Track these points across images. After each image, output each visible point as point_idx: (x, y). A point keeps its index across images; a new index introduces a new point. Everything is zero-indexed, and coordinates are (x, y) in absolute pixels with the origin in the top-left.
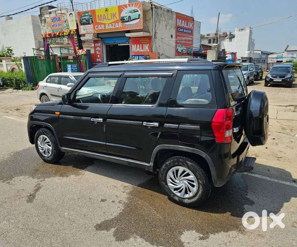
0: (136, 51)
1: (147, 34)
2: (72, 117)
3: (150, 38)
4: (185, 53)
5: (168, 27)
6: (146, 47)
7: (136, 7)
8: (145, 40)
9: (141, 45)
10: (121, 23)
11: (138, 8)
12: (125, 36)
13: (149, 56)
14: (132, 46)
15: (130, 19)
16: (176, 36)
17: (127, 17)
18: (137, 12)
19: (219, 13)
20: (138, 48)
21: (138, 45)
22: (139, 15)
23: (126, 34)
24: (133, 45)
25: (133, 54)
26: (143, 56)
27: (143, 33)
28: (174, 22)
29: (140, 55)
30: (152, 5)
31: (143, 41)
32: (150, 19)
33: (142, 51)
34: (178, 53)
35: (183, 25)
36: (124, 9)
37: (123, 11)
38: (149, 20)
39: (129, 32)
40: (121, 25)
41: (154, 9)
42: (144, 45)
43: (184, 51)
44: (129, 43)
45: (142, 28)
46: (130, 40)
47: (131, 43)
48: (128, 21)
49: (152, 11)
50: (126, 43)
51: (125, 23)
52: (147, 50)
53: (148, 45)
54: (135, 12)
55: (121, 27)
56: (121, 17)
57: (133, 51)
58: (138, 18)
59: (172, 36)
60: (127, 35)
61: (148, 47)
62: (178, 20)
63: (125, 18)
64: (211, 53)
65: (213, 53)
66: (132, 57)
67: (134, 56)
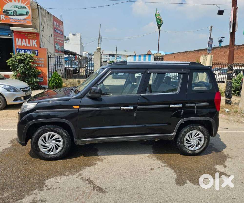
0: (21, 45)
1: (35, 31)
2: (98, 108)
3: (37, 35)
4: (60, 51)
5: (49, 27)
6: (34, 43)
7: (24, 4)
8: (32, 36)
9: (27, 40)
10: (4, 16)
11: (26, 5)
12: (10, 29)
13: (37, 51)
14: (15, 40)
15: (15, 13)
16: (55, 36)
17: (12, 11)
18: (25, 9)
19: (100, 25)
20: (24, 43)
21: (24, 40)
22: (27, 12)
23: (10, 27)
24: (17, 39)
25: (18, 48)
26: (30, 50)
27: (33, 29)
28: (52, 24)
29: (27, 50)
30: (38, 5)
31: (29, 37)
32: (37, 18)
33: (28, 45)
34: (56, 50)
35: (57, 27)
36: (8, 2)
37: (7, 4)
38: (35, 18)
39: (12, 25)
40: (3, 17)
41: (40, 9)
42: (31, 40)
43: (59, 48)
44: (11, 36)
45: (31, 25)
46: (13, 34)
47: (14, 37)
48: (13, 15)
49: (38, 10)
50: (9, 36)
51: (9, 16)
52: (35, 45)
53: (36, 41)
54: (22, 8)
55: (4, 19)
56: (4, 10)
57: (17, 45)
58: (26, 15)
59: (52, 35)
60: (12, 28)
61: (36, 43)
62: (54, 22)
63: (10, 12)
64: (97, 54)
65: (98, 54)
66: (17, 50)
67: (20, 49)
